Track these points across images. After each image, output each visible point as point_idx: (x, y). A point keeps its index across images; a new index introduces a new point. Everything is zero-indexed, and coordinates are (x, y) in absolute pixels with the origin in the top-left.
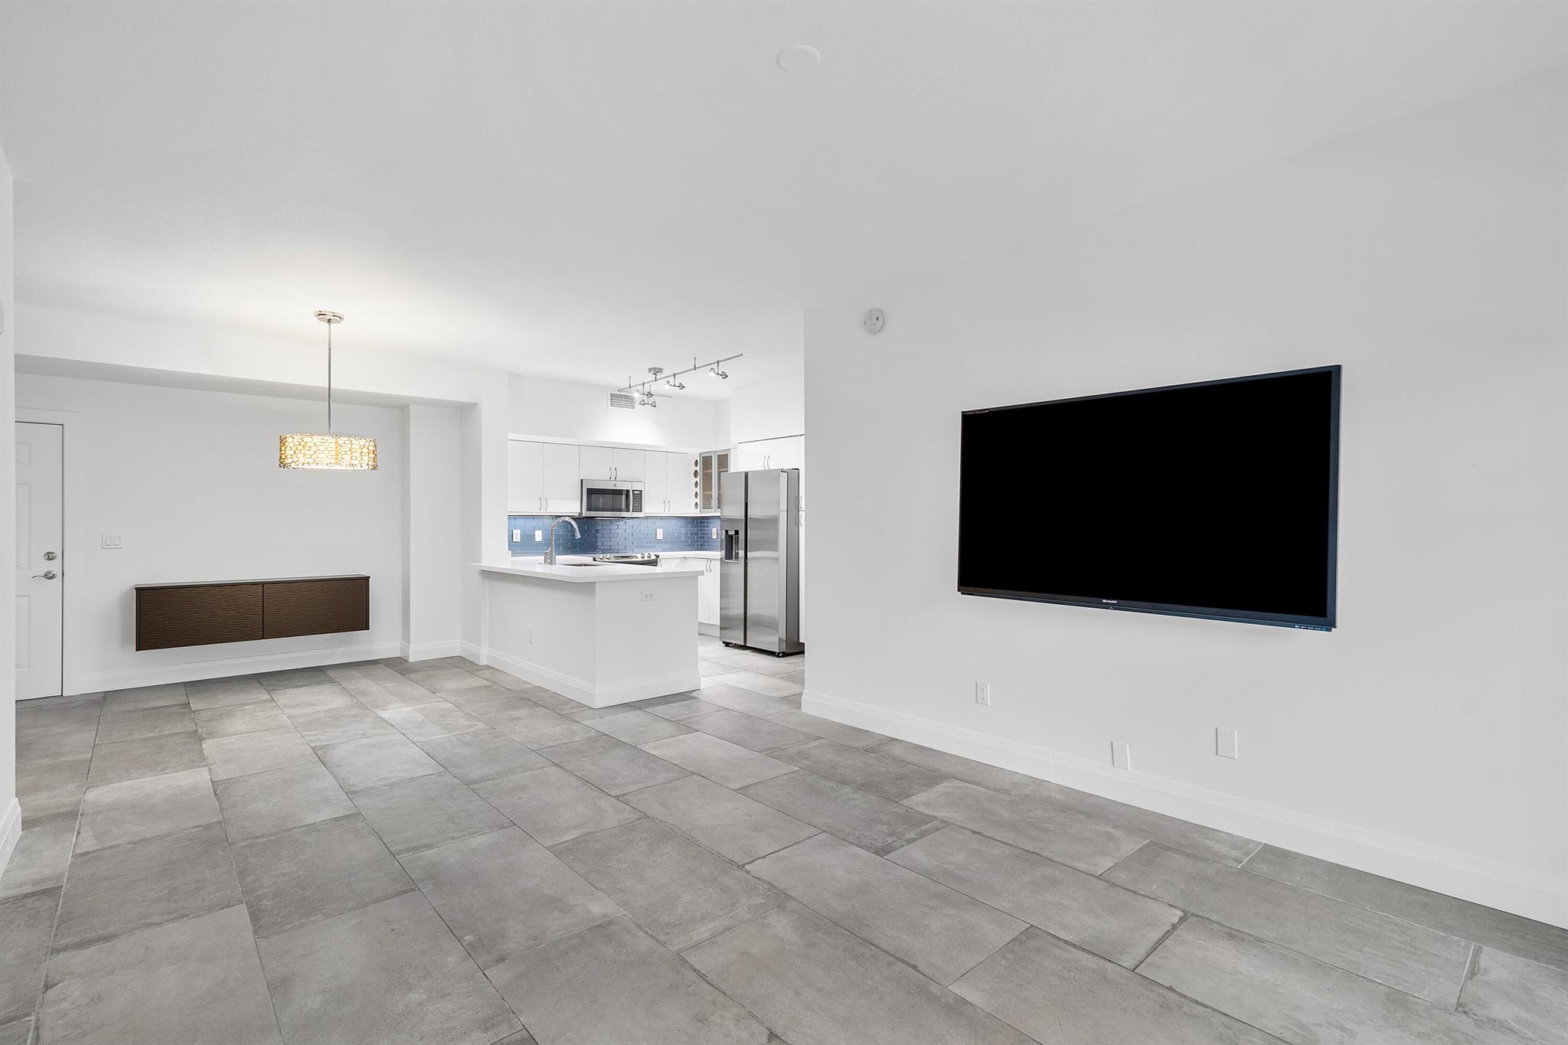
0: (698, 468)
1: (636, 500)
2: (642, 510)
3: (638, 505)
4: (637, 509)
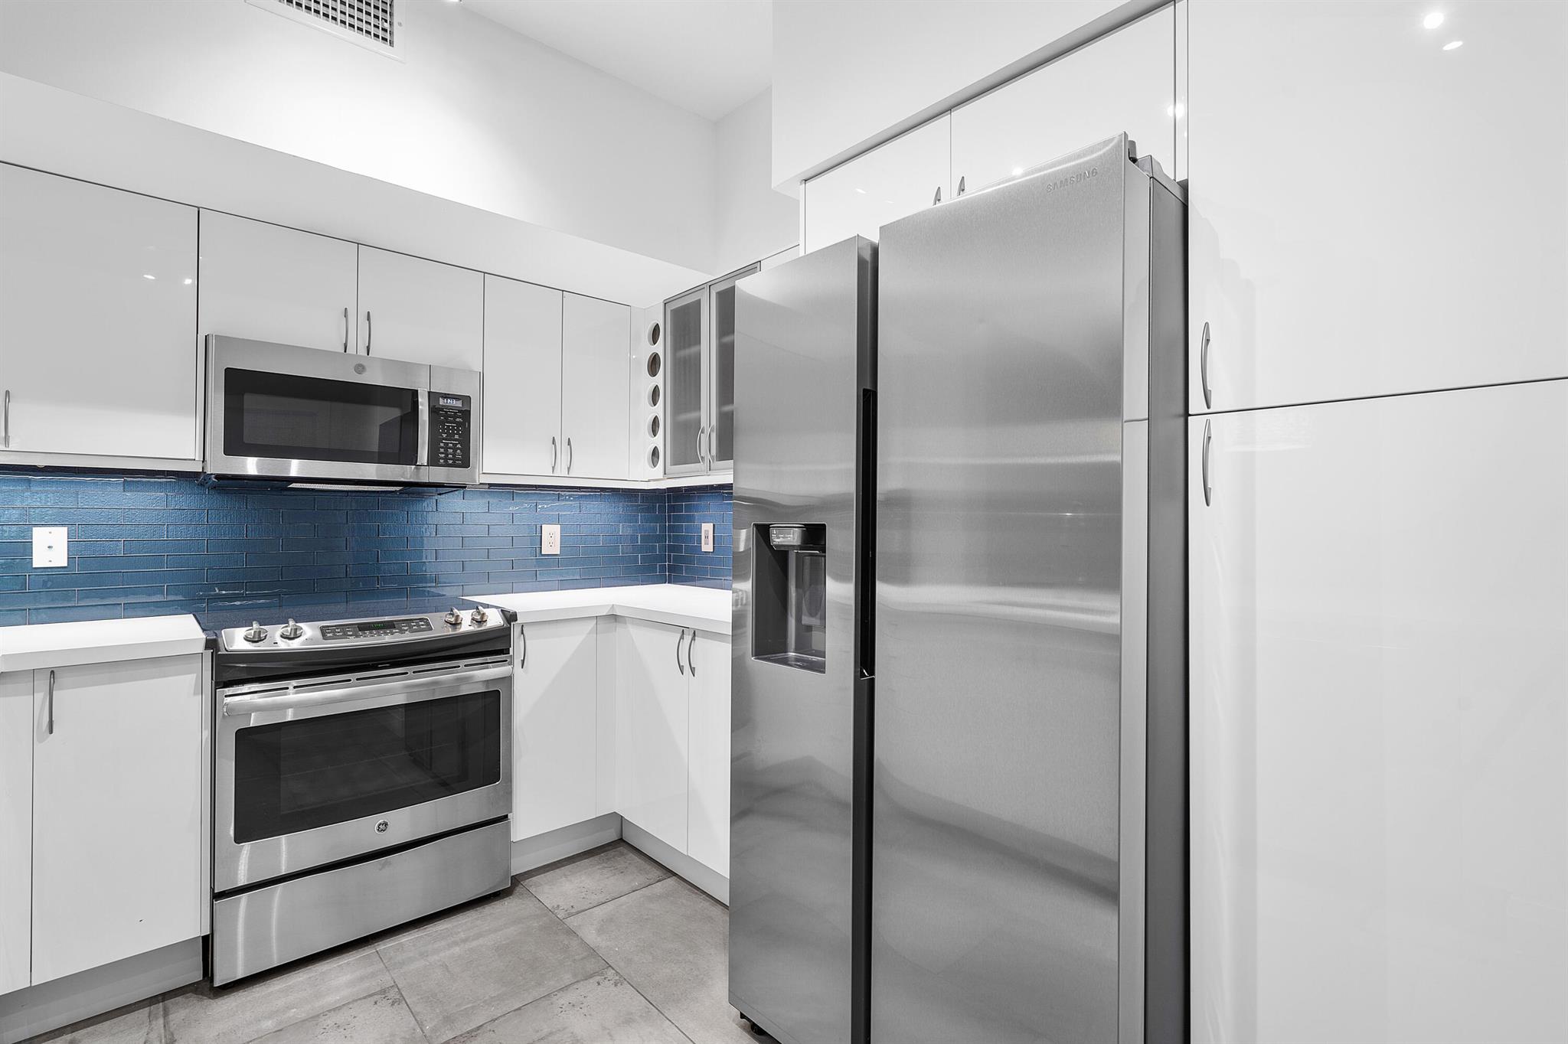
0: (659, 348)
1: (443, 429)
2: (465, 463)
3: (451, 445)
4: (446, 459)
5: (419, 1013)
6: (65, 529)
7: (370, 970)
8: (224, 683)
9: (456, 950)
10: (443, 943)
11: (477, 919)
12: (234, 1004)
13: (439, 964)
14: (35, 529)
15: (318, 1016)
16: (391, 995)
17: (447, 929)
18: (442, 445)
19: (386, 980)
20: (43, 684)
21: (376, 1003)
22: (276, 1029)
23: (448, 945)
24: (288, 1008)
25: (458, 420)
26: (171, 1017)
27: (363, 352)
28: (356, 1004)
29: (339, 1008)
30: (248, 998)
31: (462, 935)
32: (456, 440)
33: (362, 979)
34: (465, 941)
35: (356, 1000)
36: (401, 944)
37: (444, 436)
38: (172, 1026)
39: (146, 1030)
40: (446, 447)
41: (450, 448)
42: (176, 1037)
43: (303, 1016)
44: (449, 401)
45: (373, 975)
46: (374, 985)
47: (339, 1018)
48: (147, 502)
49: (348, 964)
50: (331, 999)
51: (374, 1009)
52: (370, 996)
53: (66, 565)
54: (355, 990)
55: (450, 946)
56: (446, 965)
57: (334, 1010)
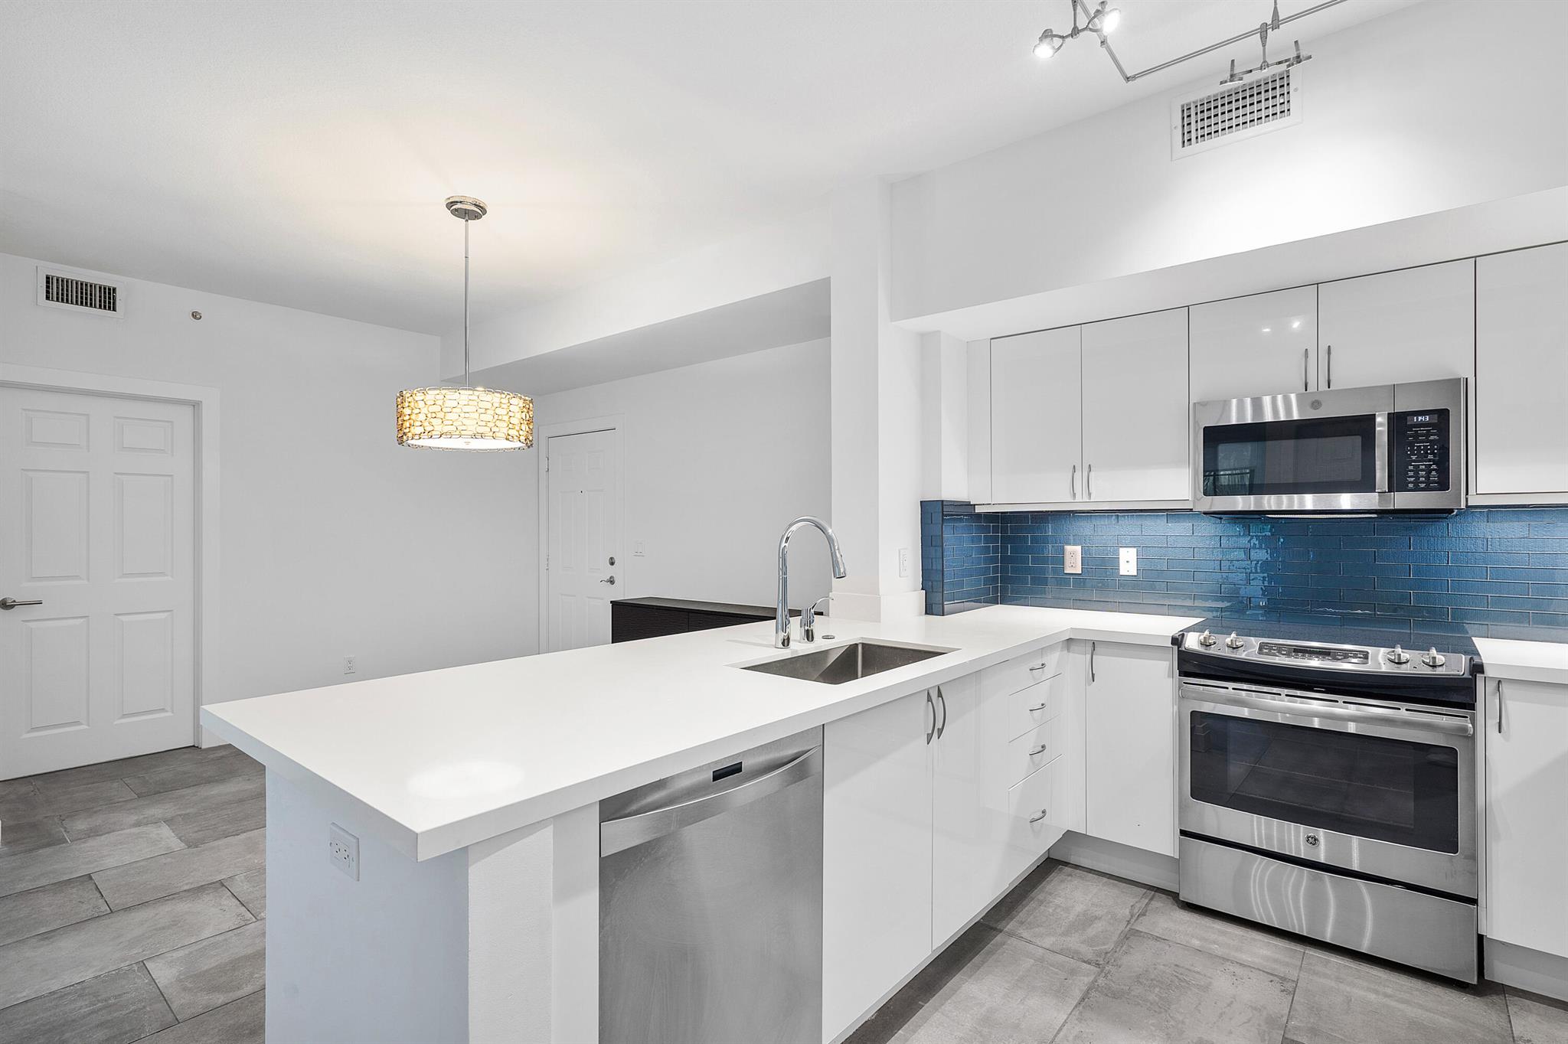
1: (1412, 450)
2: (1443, 485)
3: (1424, 467)
4: (1416, 483)
5: (1296, 1010)
6: (1135, 549)
7: (1287, 960)
8: (1185, 672)
9: (1372, 997)
10: (1365, 984)
11: (1417, 990)
12: (1188, 919)
13: (1345, 994)
14: (1121, 549)
15: (1228, 960)
16: (1289, 987)
17: (1380, 977)
18: (1411, 468)
19: (1293, 974)
20: (1089, 649)
21: (1271, 981)
22: (1199, 948)
23: (1368, 988)
24: (1215, 943)
25: (1432, 438)
26: (1152, 902)
27: (1323, 387)
28: (1258, 971)
29: (1245, 966)
30: (1198, 922)
31: (1389, 991)
32: (1430, 460)
33: (1276, 961)
34: (1386, 995)
35: (1260, 970)
36: (1328, 962)
37: (1414, 458)
38: (1149, 908)
39: (1137, 900)
40: (1417, 469)
41: (1422, 470)
42: (1147, 914)
43: (1220, 954)
44: (1420, 418)
45: (1287, 964)
46: (1282, 970)
47: (1239, 970)
48: (1180, 529)
49: (1276, 945)
50: (1245, 957)
51: (1267, 983)
52: (1272, 974)
53: (1136, 574)
54: (1265, 963)
55: (1369, 989)
56: (1351, 1000)
57: (1241, 964)
